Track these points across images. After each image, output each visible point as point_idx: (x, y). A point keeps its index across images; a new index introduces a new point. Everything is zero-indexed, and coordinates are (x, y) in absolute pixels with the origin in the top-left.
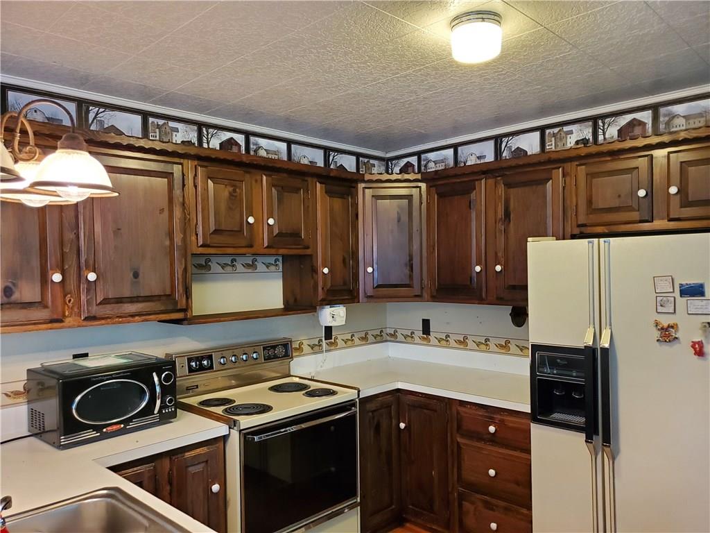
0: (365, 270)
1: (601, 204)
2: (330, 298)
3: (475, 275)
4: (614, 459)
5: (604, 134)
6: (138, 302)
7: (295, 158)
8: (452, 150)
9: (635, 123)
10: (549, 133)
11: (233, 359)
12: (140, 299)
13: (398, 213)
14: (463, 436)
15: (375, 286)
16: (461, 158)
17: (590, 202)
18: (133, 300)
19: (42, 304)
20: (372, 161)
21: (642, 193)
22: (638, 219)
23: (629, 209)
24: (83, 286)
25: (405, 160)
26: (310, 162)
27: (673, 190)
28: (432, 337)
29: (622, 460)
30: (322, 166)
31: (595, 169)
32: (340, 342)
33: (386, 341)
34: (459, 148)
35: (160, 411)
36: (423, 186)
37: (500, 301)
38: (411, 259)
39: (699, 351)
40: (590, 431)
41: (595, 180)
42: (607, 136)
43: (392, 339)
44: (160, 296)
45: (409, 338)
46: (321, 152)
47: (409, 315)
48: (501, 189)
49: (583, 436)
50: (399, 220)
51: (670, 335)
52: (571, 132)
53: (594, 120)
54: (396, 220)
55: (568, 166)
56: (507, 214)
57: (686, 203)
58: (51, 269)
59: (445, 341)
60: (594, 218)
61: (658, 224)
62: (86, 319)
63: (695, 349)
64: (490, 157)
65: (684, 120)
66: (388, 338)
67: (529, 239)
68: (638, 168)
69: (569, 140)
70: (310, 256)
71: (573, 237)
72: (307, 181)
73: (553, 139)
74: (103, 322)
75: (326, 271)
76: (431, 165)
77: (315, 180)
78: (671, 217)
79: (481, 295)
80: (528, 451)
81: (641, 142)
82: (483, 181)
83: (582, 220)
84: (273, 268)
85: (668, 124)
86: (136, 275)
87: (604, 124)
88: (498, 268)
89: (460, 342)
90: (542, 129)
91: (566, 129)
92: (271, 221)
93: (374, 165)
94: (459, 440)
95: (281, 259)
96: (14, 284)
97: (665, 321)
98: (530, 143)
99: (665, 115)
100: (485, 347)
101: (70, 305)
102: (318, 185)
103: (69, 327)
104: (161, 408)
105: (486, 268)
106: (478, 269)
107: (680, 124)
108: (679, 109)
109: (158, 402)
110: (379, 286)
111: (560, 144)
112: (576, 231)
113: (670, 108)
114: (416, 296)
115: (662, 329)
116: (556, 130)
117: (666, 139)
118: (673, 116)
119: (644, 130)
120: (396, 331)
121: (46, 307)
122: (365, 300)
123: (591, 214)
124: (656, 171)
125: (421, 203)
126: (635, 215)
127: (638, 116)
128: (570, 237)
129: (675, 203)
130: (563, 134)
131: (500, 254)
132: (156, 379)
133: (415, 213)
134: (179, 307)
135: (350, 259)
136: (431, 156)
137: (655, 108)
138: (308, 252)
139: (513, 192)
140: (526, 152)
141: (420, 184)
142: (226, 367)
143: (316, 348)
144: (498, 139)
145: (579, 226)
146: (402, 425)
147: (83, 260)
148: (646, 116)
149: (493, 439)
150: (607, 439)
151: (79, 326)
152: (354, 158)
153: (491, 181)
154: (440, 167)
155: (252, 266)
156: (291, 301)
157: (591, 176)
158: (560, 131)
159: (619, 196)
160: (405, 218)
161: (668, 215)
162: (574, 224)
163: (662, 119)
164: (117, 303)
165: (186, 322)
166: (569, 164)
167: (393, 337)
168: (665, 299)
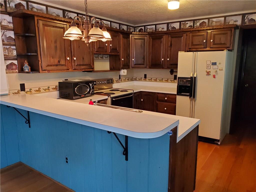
0: (132, 60)
1: (195, 43)
2: (123, 67)
3: (162, 61)
4: (195, 102)
5: (196, 25)
6: (84, 66)
7: (112, 26)
8: (155, 26)
9: (204, 22)
10: (182, 23)
11: (101, 82)
12: (84, 65)
13: (141, 44)
14: (158, 101)
15: (134, 64)
16: (157, 28)
17: (192, 43)
18: (83, 65)
19: (65, 65)
20: (131, 28)
21: (205, 41)
22: (203, 47)
23: (201, 45)
24: (73, 61)
25: (140, 28)
26: (116, 28)
27: (212, 41)
28: (147, 79)
29: (197, 101)
30: (119, 29)
31: (194, 34)
32: (123, 81)
33: (133, 81)
34: (157, 25)
35: (91, 93)
36: (148, 36)
37: (168, 68)
38: (144, 57)
39: (214, 77)
40: (190, 96)
41: (194, 37)
42: (197, 25)
43: (135, 80)
44: (88, 64)
45: (140, 80)
46: (118, 25)
47: (141, 73)
48: (170, 38)
49: (189, 97)
50: (141, 46)
51: (209, 74)
52: (188, 23)
53: (194, 21)
54: (140, 46)
55: (187, 33)
56: (171, 45)
57: (214, 44)
58: (67, 56)
59: (151, 80)
60: (193, 47)
61: (208, 49)
62: (74, 69)
63: (214, 76)
64: (165, 29)
65: (215, 23)
66: (134, 80)
67: (179, 52)
68: (204, 35)
69: (187, 26)
70: (119, 55)
71: (188, 51)
72: (118, 34)
73: (183, 25)
74: (77, 70)
75: (123, 59)
76: (148, 30)
77: (120, 33)
78: (211, 47)
79: (163, 66)
80: (176, 103)
81: (205, 29)
82: (165, 36)
83: (190, 47)
84: (107, 58)
85: (211, 23)
86: (83, 59)
87: (196, 22)
88: (168, 59)
89: (155, 80)
90: (180, 22)
91: (186, 22)
92: (111, 45)
93: (131, 29)
94: (157, 102)
95: (109, 56)
96: (60, 60)
97: (208, 70)
98: (177, 26)
99: (211, 21)
100: (161, 81)
101: (70, 66)
102: (121, 35)
103: (70, 71)
104: (92, 92)
105: (164, 60)
106: (163, 60)
107: (214, 24)
108: (214, 20)
109: (91, 91)
110: (135, 64)
111: (185, 26)
112: (188, 50)
113: (212, 19)
114: (145, 67)
115: (207, 72)
116: (184, 23)
117: (211, 28)
118: (213, 21)
119: (206, 24)
120: (136, 78)
121: (66, 66)
122: (132, 68)
123: (192, 46)
124: (208, 36)
125: (147, 41)
126: (203, 46)
127: (205, 20)
128: (187, 51)
129: (212, 44)
130: (185, 24)
131: (169, 56)
132: (90, 85)
133: (146, 44)
134: (92, 68)
135: (128, 56)
136: (148, 27)
137: (209, 19)
138: (119, 54)
139: (173, 39)
140: (176, 28)
141: (147, 35)
142: (99, 84)
143: (117, 82)
144: (168, 24)
145: (189, 49)
146: (142, 100)
147: (73, 54)
148: (206, 21)
149: (166, 101)
150: (194, 97)
151: (72, 71)
152: (126, 26)
153: (167, 36)
154: (151, 31)
155: (102, 58)
156: (112, 68)
157: (193, 36)
158: (185, 23)
159: (199, 42)
160: (143, 45)
161: (210, 47)
162: (188, 48)
163: (210, 22)
164: (80, 66)
165: (93, 72)
166: (188, 33)
167: (136, 79)
168: (209, 66)
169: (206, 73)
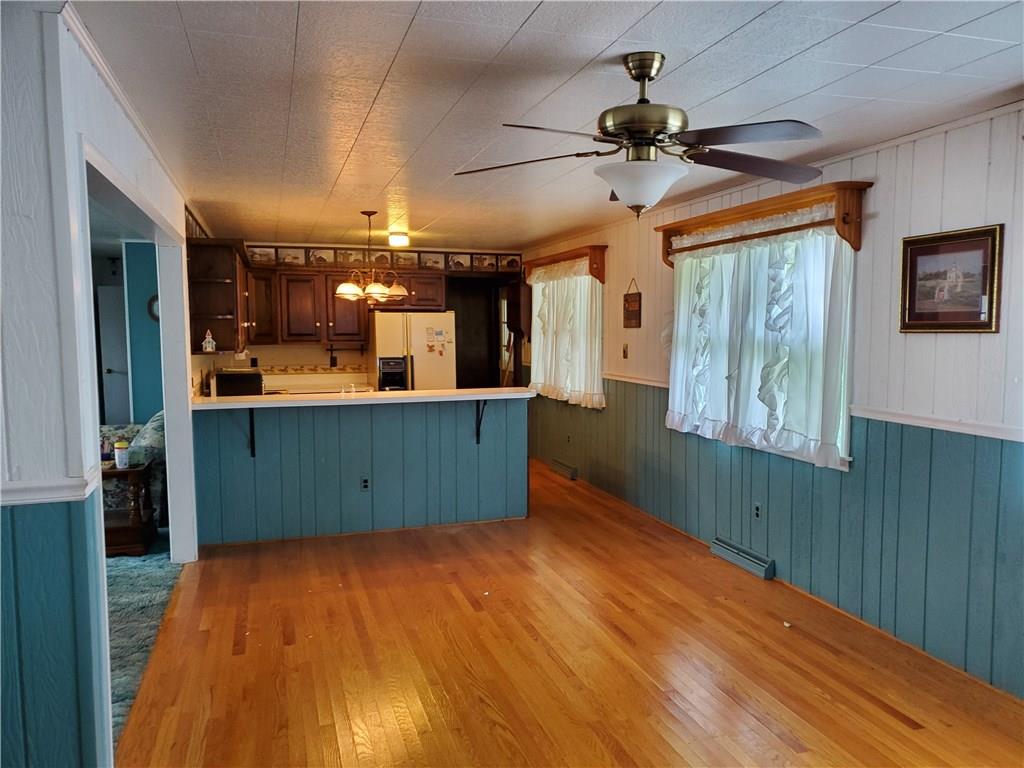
169: (427, 349)
